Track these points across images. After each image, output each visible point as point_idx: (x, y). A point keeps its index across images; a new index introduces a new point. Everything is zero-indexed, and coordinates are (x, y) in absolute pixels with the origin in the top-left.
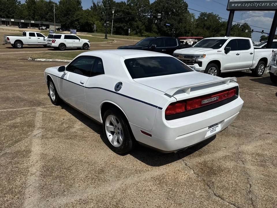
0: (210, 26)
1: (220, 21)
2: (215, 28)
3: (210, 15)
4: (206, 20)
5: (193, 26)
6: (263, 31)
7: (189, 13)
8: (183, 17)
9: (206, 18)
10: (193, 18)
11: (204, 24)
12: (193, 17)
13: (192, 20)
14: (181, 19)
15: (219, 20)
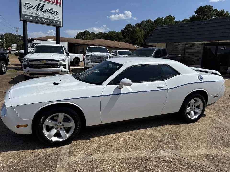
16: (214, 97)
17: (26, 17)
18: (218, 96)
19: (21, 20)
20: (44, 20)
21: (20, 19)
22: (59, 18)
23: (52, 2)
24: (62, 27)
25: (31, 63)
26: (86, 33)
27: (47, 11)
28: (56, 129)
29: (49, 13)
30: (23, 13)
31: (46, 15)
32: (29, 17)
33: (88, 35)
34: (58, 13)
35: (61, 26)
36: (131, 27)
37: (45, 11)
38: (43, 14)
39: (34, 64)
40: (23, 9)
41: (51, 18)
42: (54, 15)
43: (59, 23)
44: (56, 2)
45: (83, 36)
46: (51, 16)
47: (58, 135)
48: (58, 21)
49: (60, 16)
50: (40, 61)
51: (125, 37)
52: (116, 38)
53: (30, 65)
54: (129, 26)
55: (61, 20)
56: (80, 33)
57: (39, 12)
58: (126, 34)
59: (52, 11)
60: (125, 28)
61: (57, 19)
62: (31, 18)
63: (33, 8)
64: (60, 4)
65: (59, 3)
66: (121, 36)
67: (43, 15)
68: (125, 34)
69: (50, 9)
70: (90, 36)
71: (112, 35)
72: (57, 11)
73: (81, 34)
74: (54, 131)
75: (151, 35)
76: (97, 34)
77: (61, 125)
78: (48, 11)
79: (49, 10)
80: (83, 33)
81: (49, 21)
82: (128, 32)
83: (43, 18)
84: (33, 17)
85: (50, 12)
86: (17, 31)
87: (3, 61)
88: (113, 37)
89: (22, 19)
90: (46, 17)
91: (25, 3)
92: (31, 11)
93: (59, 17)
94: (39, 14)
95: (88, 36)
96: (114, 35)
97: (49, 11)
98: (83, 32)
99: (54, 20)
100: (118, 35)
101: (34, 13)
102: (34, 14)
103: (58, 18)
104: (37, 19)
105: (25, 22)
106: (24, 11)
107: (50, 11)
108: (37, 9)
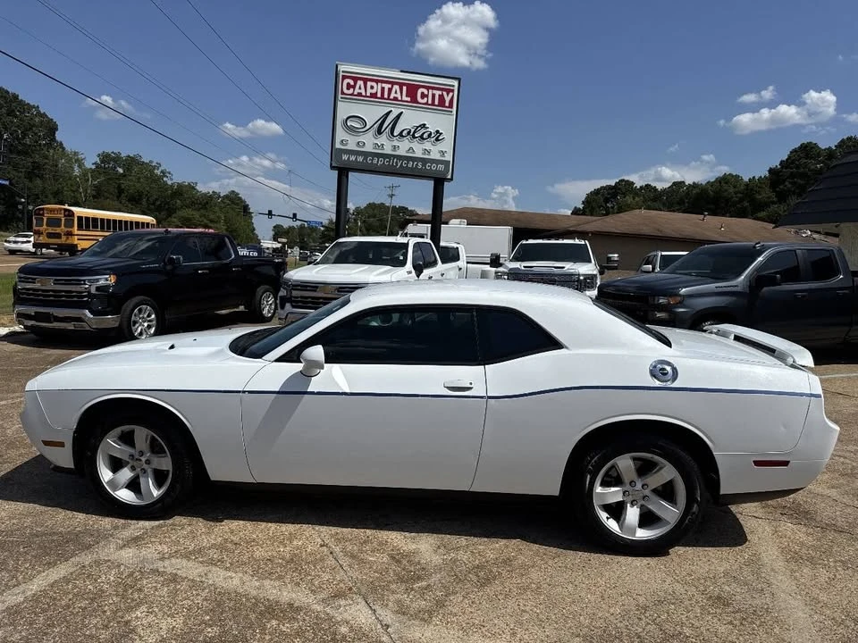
0: (140, 195)
1: (169, 183)
2: (157, 199)
3: (132, 162)
4: (124, 175)
5: (86, 191)
6: (295, 215)
7: (64, 149)
8: (46, 161)
9: (121, 171)
10: (79, 166)
11: (119, 187)
12: (80, 163)
13: (77, 171)
14: (36, 166)
15: (165, 179)
16: (757, 463)
17: (345, 157)
18: (786, 463)
19: (332, 168)
20: (397, 163)
21: (331, 164)
22: (443, 153)
23: (427, 104)
24: (452, 179)
25: (295, 293)
26: (619, 189)
27: (409, 133)
28: (133, 469)
29: (414, 137)
30: (338, 145)
31: (403, 147)
32: (353, 158)
33: (627, 197)
34: (440, 138)
35: (449, 177)
36: (819, 155)
37: (401, 134)
38: (396, 143)
39: (301, 297)
40: (341, 134)
41: (419, 154)
42: (427, 145)
43: (441, 167)
44: (436, 103)
45: (607, 200)
46: (418, 149)
47: (133, 485)
48: (437, 162)
49: (447, 145)
50: (317, 287)
51: (782, 197)
52: (741, 200)
53: (295, 297)
54: (807, 150)
55: (449, 157)
56: (597, 192)
57: (383, 139)
58: (790, 186)
59: (423, 131)
60: (787, 160)
61: (437, 157)
62: (360, 159)
63: (368, 127)
64: (451, 106)
65: (447, 104)
66: (766, 194)
67: (395, 148)
68: (787, 183)
69: (418, 127)
70: (637, 199)
71: (726, 190)
72: (437, 132)
73: (603, 195)
74: (126, 474)
75: (813, 190)
76: (664, 191)
77: (143, 459)
78: (411, 134)
79: (413, 130)
80: (611, 191)
81: (410, 165)
82: (803, 176)
83: (394, 156)
84: (366, 154)
85: (416, 135)
86: (392, 196)
87: (268, 287)
88: (727, 200)
89: (333, 165)
90: (401, 152)
91: (345, 118)
92: (361, 139)
93: (444, 150)
94: (383, 145)
95: (629, 199)
96: (732, 190)
97: (415, 132)
98: (609, 187)
99: (424, 161)
100: (751, 188)
101: (369, 142)
102: (369, 148)
103: (440, 151)
104: (375, 161)
105: (343, 172)
106: (342, 141)
107: (418, 134)
108: (379, 132)
